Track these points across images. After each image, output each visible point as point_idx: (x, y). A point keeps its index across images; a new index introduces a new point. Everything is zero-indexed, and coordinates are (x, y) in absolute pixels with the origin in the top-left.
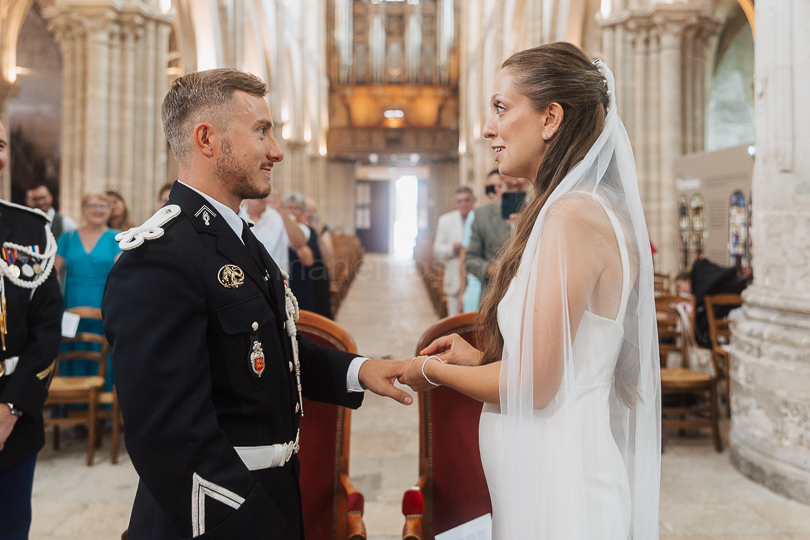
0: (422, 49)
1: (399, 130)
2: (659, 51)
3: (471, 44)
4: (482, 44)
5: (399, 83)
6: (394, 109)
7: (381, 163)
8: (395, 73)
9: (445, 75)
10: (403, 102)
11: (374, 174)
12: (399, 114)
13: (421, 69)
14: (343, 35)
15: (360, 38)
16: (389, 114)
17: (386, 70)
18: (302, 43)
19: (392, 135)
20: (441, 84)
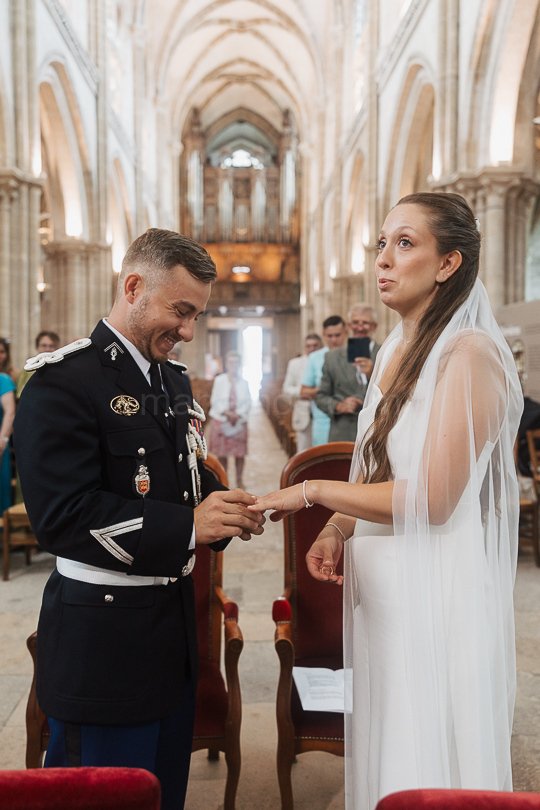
0: (267, 210)
1: (246, 284)
2: (485, 210)
3: (311, 205)
4: (322, 205)
5: (246, 242)
6: (241, 265)
7: (229, 315)
8: (242, 232)
9: (287, 234)
10: (250, 259)
11: (223, 324)
12: (246, 270)
13: (266, 229)
14: (195, 197)
15: (210, 200)
16: (237, 270)
17: (233, 230)
18: (158, 205)
19: (239, 289)
20: (284, 243)
